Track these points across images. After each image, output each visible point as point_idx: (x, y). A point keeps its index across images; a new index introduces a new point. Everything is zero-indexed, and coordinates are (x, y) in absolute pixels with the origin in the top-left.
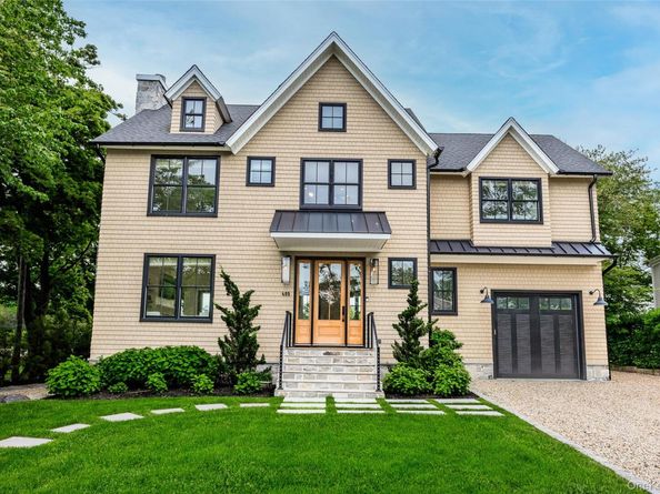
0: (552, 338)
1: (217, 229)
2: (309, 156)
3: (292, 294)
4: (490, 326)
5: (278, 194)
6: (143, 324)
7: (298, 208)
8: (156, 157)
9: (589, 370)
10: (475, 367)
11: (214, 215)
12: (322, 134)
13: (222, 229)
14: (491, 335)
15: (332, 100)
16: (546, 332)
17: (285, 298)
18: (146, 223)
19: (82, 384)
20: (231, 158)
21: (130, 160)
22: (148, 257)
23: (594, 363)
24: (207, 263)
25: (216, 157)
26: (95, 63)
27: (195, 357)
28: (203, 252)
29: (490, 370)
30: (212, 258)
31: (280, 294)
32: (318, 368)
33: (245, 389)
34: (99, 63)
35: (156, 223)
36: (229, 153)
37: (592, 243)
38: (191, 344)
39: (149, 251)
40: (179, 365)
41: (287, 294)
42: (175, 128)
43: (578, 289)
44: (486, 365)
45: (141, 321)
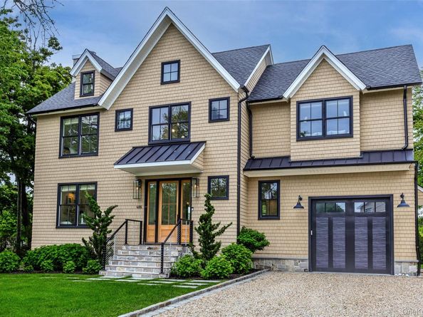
0: (366, 237)
1: (98, 164)
2: (155, 105)
3: (143, 207)
4: (307, 228)
5: (135, 135)
6: (58, 230)
7: (147, 144)
8: (63, 118)
9: (396, 266)
10: (293, 261)
11: (96, 154)
12: (164, 87)
13: (100, 164)
14: (307, 235)
15: (170, 59)
16: (360, 232)
17: (139, 210)
18: (59, 163)
19: (6, 265)
20: (106, 112)
21: (49, 122)
22: (60, 186)
23: (402, 259)
24: (92, 188)
25: (97, 113)
26: (59, 49)
27: (74, 251)
28: (90, 181)
29: (306, 264)
30: (95, 184)
31: (136, 207)
32: (136, 258)
33: (88, 270)
34: (62, 48)
35: (63, 163)
36: (104, 110)
37: (405, 150)
38: (72, 243)
39: (61, 182)
40: (63, 255)
41: (140, 207)
42: (77, 97)
43: (390, 193)
44: (303, 260)
45: (56, 228)
